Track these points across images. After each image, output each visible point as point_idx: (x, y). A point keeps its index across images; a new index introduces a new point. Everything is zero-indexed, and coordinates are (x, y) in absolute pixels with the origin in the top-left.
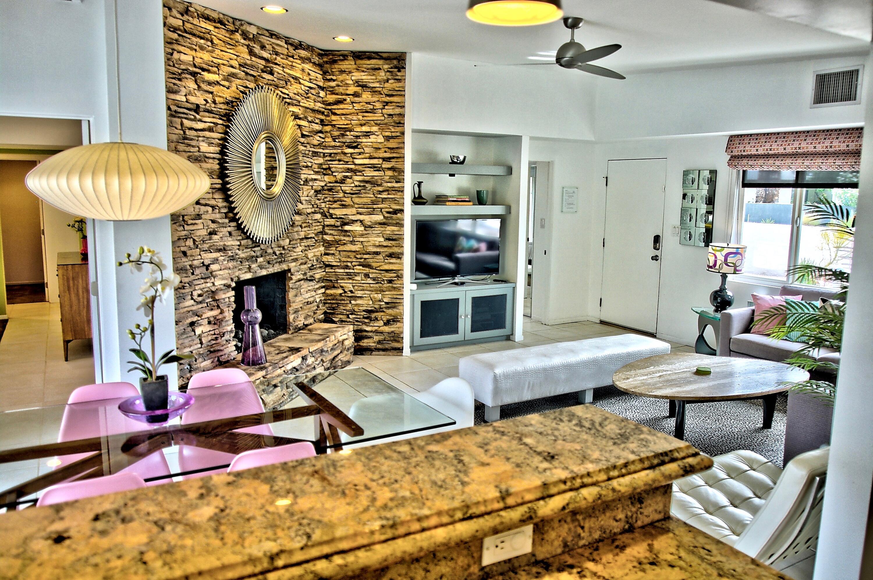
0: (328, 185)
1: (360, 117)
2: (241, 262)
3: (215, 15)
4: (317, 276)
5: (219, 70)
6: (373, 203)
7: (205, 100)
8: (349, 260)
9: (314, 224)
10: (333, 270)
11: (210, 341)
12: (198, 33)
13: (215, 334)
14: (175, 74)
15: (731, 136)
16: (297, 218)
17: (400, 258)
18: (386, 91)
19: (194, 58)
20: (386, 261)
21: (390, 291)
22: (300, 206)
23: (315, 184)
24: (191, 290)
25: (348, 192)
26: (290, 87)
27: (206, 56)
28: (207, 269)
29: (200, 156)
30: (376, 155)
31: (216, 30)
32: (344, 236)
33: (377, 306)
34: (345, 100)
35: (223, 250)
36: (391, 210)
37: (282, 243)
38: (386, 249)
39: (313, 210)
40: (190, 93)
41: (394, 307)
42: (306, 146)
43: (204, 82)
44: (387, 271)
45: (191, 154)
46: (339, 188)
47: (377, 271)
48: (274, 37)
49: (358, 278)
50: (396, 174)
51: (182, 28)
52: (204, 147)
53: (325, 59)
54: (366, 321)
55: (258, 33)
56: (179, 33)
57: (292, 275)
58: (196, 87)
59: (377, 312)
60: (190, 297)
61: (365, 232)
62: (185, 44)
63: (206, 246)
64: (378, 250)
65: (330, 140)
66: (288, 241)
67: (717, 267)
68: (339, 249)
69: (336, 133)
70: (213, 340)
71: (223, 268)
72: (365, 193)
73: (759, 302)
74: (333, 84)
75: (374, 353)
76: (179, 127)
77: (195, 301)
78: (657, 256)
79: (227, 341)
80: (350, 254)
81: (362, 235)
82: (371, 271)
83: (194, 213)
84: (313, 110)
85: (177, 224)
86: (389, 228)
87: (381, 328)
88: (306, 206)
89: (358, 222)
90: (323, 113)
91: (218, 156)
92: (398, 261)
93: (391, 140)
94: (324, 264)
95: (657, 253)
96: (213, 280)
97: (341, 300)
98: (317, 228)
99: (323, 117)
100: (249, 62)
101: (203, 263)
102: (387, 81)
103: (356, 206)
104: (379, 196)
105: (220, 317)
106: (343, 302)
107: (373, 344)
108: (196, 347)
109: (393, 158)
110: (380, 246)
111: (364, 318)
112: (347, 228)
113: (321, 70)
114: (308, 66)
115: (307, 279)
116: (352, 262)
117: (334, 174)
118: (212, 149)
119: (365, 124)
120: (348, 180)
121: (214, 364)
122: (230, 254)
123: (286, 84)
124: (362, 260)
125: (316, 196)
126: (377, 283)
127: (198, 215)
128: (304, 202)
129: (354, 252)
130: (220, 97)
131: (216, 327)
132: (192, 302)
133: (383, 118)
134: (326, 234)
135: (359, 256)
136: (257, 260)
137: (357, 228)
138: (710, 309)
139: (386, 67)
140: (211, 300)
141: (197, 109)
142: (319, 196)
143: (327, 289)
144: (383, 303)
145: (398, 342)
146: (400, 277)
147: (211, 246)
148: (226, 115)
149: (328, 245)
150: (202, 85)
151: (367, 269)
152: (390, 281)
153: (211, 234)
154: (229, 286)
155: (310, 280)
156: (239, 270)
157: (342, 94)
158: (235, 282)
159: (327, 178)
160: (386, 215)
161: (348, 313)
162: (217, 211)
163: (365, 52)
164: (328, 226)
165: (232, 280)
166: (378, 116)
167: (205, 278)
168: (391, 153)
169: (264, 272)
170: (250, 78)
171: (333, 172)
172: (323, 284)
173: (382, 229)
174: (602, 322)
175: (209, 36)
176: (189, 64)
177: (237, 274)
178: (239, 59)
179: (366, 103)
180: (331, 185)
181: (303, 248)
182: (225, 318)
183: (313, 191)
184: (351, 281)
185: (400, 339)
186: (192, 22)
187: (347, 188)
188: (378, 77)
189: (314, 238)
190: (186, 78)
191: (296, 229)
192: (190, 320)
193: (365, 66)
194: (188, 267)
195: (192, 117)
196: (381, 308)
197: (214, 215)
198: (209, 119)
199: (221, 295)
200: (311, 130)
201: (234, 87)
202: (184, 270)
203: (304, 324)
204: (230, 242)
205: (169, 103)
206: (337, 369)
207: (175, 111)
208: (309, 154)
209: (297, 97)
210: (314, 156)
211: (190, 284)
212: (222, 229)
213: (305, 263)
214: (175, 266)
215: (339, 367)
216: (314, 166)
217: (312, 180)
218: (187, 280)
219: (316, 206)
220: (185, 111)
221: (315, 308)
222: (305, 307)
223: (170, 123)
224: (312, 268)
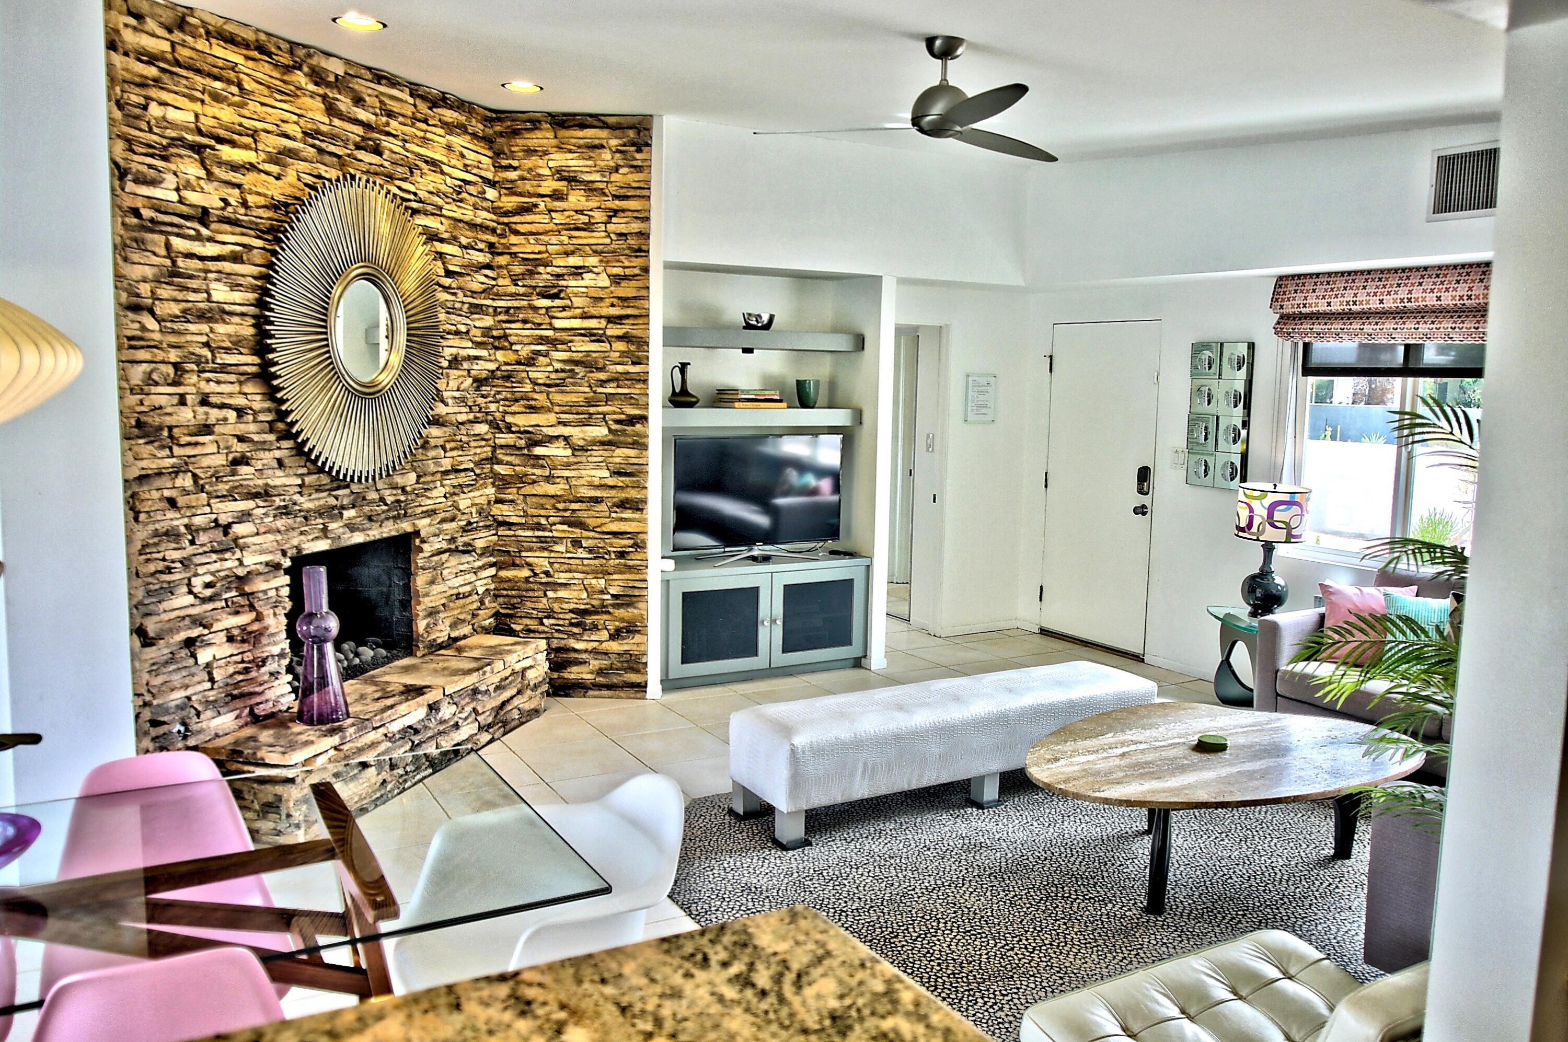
0: (503, 368)
1: (565, 239)
2: (306, 518)
3: (249, 35)
4: (480, 544)
5: (255, 141)
6: (589, 403)
7: (222, 200)
8: (542, 512)
9: (473, 444)
10: (513, 533)
11: (231, 676)
12: (206, 68)
13: (243, 662)
14: (154, 147)
15: (1281, 278)
16: (435, 431)
17: (641, 510)
18: (612, 189)
19: (197, 116)
20: (613, 515)
21: (621, 573)
22: (441, 409)
23: (475, 367)
24: (188, 575)
25: (540, 381)
26: (419, 179)
27: (227, 114)
28: (226, 534)
29: (210, 310)
30: (593, 311)
31: (250, 64)
32: (533, 466)
33: (595, 603)
34: (536, 206)
35: (265, 494)
36: (623, 417)
37: (399, 480)
38: (613, 493)
39: (471, 416)
40: (188, 186)
41: (629, 605)
42: (454, 294)
43: (220, 163)
44: (615, 534)
45: (190, 305)
46: (524, 375)
47: (597, 536)
48: (384, 82)
49: (560, 548)
50: (633, 348)
51: (169, 56)
52: (221, 292)
53: (498, 128)
54: (576, 630)
55: (346, 73)
56: (162, 65)
57: (423, 541)
58: (202, 173)
59: (596, 613)
60: (185, 589)
61: (573, 459)
62: (175, 88)
63: (223, 488)
64: (598, 493)
65: (507, 281)
66: (412, 477)
67: (1254, 529)
68: (523, 491)
69: (518, 269)
70: (239, 673)
71: (262, 530)
72: (574, 384)
73: (1333, 598)
74: (513, 175)
75: (590, 693)
76: (163, 252)
77: (196, 597)
78: (1144, 507)
79: (271, 674)
80: (543, 501)
81: (567, 466)
82: (586, 534)
83: (193, 422)
84: (472, 226)
85: (156, 444)
86: (619, 452)
87: (604, 645)
88: (457, 410)
89: (561, 440)
90: (494, 231)
91: (252, 310)
92: (637, 515)
93: (624, 284)
94: (495, 520)
95: (1145, 500)
96: (238, 554)
97: (527, 590)
98: (478, 451)
99: (493, 239)
100: (324, 128)
101: (216, 521)
102: (616, 169)
103: (557, 409)
104: (600, 390)
105: (255, 627)
106: (531, 594)
107: (590, 676)
108: (199, 688)
109: (628, 317)
110: (601, 486)
111: (572, 624)
112: (538, 451)
113: (490, 148)
114: (458, 141)
115: (457, 550)
116: (547, 517)
117: (514, 347)
118: (238, 296)
119: (573, 253)
120: (541, 358)
121: (241, 722)
122: (278, 502)
123: (412, 172)
124: (567, 514)
125: (478, 389)
126: (595, 558)
127: (205, 426)
128: (450, 401)
129: (552, 497)
130: (259, 194)
131: (246, 647)
132: (190, 599)
133: (608, 241)
134: (500, 462)
135: (561, 506)
136: (341, 515)
137: (558, 451)
138: (1242, 610)
139: (614, 142)
140: (234, 593)
141: (203, 216)
142: (485, 389)
143: (501, 568)
144: (609, 597)
145: (637, 671)
146: (640, 546)
147: (236, 487)
148: (271, 230)
149: (502, 483)
150: (216, 170)
151: (578, 531)
152: (622, 555)
153: (236, 462)
154: (277, 566)
155: (464, 552)
156: (302, 533)
157: (530, 195)
158: (292, 559)
159: (500, 355)
160: (614, 427)
161: (540, 615)
162: (250, 418)
163: (575, 115)
164: (502, 447)
165: (284, 553)
166: (598, 238)
167: (221, 551)
168: (623, 307)
169: (358, 538)
170: (327, 159)
171: (511, 344)
172: (493, 559)
173: (606, 454)
174: (1044, 632)
175: (232, 75)
176: (187, 129)
177: (295, 542)
178: (302, 122)
179: (576, 211)
180: (509, 368)
181: (448, 489)
182: (266, 628)
183: (470, 380)
184: (546, 554)
185: (641, 666)
186: (192, 45)
187: (538, 375)
188: (599, 162)
189: (472, 470)
190: (180, 156)
191: (431, 454)
192: (183, 635)
193: (574, 141)
194: (183, 529)
195: (192, 232)
196: (604, 606)
197: (242, 426)
198: (231, 238)
199: (259, 585)
200: (466, 262)
201: (291, 176)
202: (171, 535)
203: (449, 638)
204: (279, 479)
205: (139, 203)
206: (508, 727)
207: (152, 220)
208: (461, 310)
209: (436, 199)
210: (472, 313)
211: (185, 563)
212: (261, 454)
213: (453, 519)
214: (151, 527)
215: (513, 724)
216: (474, 332)
217: (469, 358)
218: (177, 555)
219: (477, 409)
220: (176, 220)
221: (475, 606)
222: (451, 605)
223: (141, 244)
224: (467, 528)
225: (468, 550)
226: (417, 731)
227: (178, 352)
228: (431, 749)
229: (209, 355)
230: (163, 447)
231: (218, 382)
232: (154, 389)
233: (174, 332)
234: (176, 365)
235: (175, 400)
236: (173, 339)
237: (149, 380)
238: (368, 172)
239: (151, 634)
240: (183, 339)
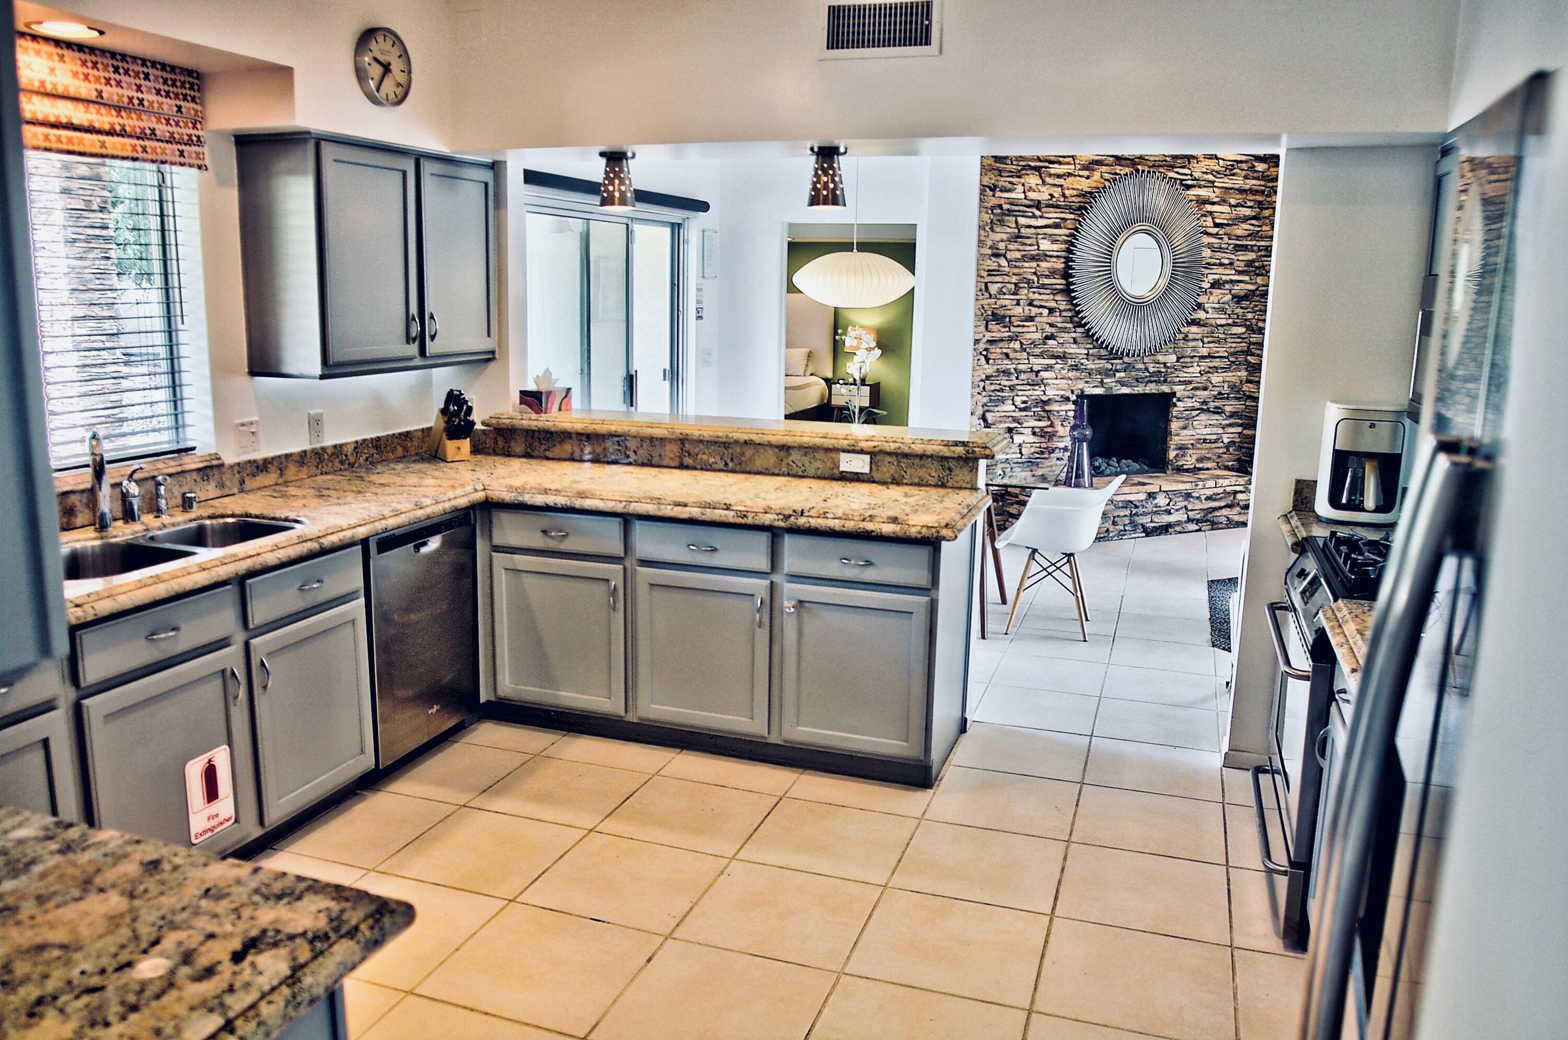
0: (1260, 288)
2: (1089, 373)
4: (1228, 409)
7: (1051, 195)
9: (1229, 340)
11: (1033, 453)
13: (1040, 447)
14: (1013, 172)
16: (1194, 329)
22: (1201, 315)
23: (1236, 287)
24: (1013, 394)
28: (1037, 376)
29: (1038, 255)
35: (1063, 357)
37: (1160, 358)
39: (1230, 321)
40: (1030, 189)
42: (1221, 239)
43: (1050, 175)
45: (1027, 252)
52: (1045, 245)
57: (1179, 400)
58: (1040, 182)
60: (1010, 402)
63: (1037, 351)
66: (1173, 358)
70: (1037, 453)
71: (1059, 377)
76: (1014, 225)
77: (1016, 407)
83: (1023, 314)
84: (1241, 191)
85: (1001, 325)
88: (1216, 316)
90: (1262, 192)
91: (1064, 254)
94: (1245, 395)
96: (1043, 388)
98: (1234, 345)
99: (1260, 198)
101: (1031, 368)
105: (1050, 429)
108: (1014, 456)
115: (1208, 410)
118: (1055, 247)
122: (1070, 362)
125: (1238, 303)
127: (1031, 317)
128: (1210, 310)
130: (1073, 189)
131: (1043, 440)
132: (1013, 408)
134: (1252, 355)
136: (1115, 375)
140: (1039, 409)
141: (1038, 205)
142: (1245, 303)
143: (1245, 428)
147: (1046, 351)
148: (1080, 208)
149: (1252, 369)
150: (1048, 180)
153: (1047, 338)
154: (1068, 399)
155: (1215, 413)
156: (1086, 382)
158: (1077, 396)
159: (1260, 280)
162: (1058, 314)
164: (1254, 344)
165: (1072, 392)
167: (1034, 385)
169: (1125, 390)
172: (1240, 421)
177: (1081, 387)
181: (1202, 368)
182: (1057, 431)
183: (1230, 297)
189: (1228, 358)
190: (1028, 174)
191: (1191, 344)
192: (1007, 425)
194: (1013, 371)
195: (1031, 214)
197: (1053, 318)
198: (1054, 215)
199: (1055, 407)
200: (1233, 216)
201: (1097, 176)
202: (1006, 373)
203: (1195, 467)
204: (1072, 349)
205: (1002, 202)
206: (1215, 526)
207: (1008, 210)
208: (1227, 249)
209: (1206, 177)
210: (1237, 251)
211: (1012, 388)
212: (1062, 334)
213: (1205, 389)
214: (996, 367)
215: (1220, 526)
216: (1237, 263)
217: (1232, 281)
218: (1007, 383)
219: (1235, 316)
220: (1022, 208)
221: (1221, 451)
222: (1199, 446)
223: (1002, 223)
224: (1219, 396)
225: (1218, 411)
226: (1136, 507)
227: (1018, 277)
228: (1145, 520)
229: (1036, 279)
230: (1005, 327)
231: (1040, 294)
232: (1002, 296)
233: (1016, 267)
234: (1015, 284)
235: (1015, 302)
236: (1016, 271)
237: (1001, 292)
238: (1154, 166)
239: (990, 422)
240: (1021, 271)
